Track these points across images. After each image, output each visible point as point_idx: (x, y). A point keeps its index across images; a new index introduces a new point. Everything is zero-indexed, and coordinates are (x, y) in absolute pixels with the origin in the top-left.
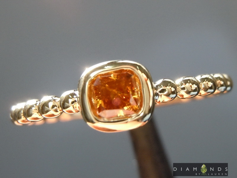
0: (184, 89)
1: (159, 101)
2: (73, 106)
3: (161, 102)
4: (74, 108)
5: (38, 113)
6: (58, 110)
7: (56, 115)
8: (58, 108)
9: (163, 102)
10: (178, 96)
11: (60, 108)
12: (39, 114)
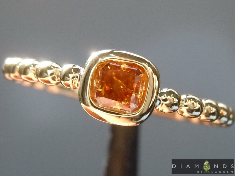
0: (186, 106)
1: (158, 109)
2: (73, 81)
3: (160, 110)
4: (73, 83)
5: (34, 74)
6: (56, 79)
7: (51, 83)
8: (56, 78)
9: (162, 111)
10: (178, 111)
11: (59, 79)
12: (36, 76)
